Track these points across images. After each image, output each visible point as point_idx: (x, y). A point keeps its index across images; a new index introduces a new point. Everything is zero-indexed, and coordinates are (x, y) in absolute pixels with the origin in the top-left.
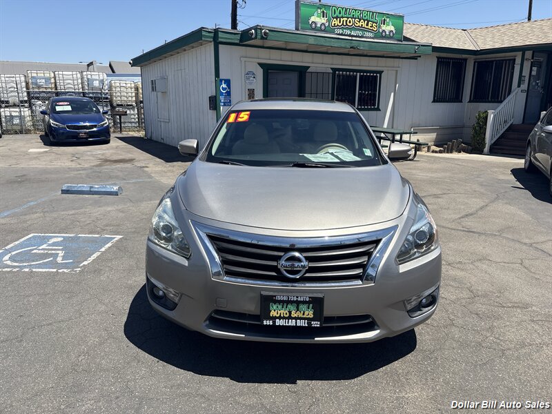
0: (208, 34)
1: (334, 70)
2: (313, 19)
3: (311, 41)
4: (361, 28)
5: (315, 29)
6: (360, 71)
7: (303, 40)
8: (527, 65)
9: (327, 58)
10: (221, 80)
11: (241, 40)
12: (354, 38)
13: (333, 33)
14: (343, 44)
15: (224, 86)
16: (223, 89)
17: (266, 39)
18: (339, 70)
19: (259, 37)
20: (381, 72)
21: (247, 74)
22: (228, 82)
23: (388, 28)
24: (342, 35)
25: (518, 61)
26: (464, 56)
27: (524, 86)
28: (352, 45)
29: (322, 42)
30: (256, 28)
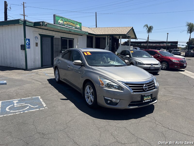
0: (21, 22)
1: (62, 37)
2: (59, 21)
3: (59, 28)
4: (71, 25)
5: (60, 24)
6: (68, 38)
7: (57, 27)
8: (109, 39)
9: (59, 34)
10: (27, 39)
11: (34, 25)
12: (70, 28)
13: (65, 26)
14: (67, 30)
15: (28, 41)
16: (27, 42)
17: (46, 26)
18: (63, 37)
19: (44, 25)
20: (74, 39)
21: (35, 37)
22: (29, 40)
23: (78, 26)
24: (67, 27)
25: (107, 38)
26: (93, 36)
27: (108, 45)
28: (70, 30)
29: (62, 29)
30: (43, 22)
